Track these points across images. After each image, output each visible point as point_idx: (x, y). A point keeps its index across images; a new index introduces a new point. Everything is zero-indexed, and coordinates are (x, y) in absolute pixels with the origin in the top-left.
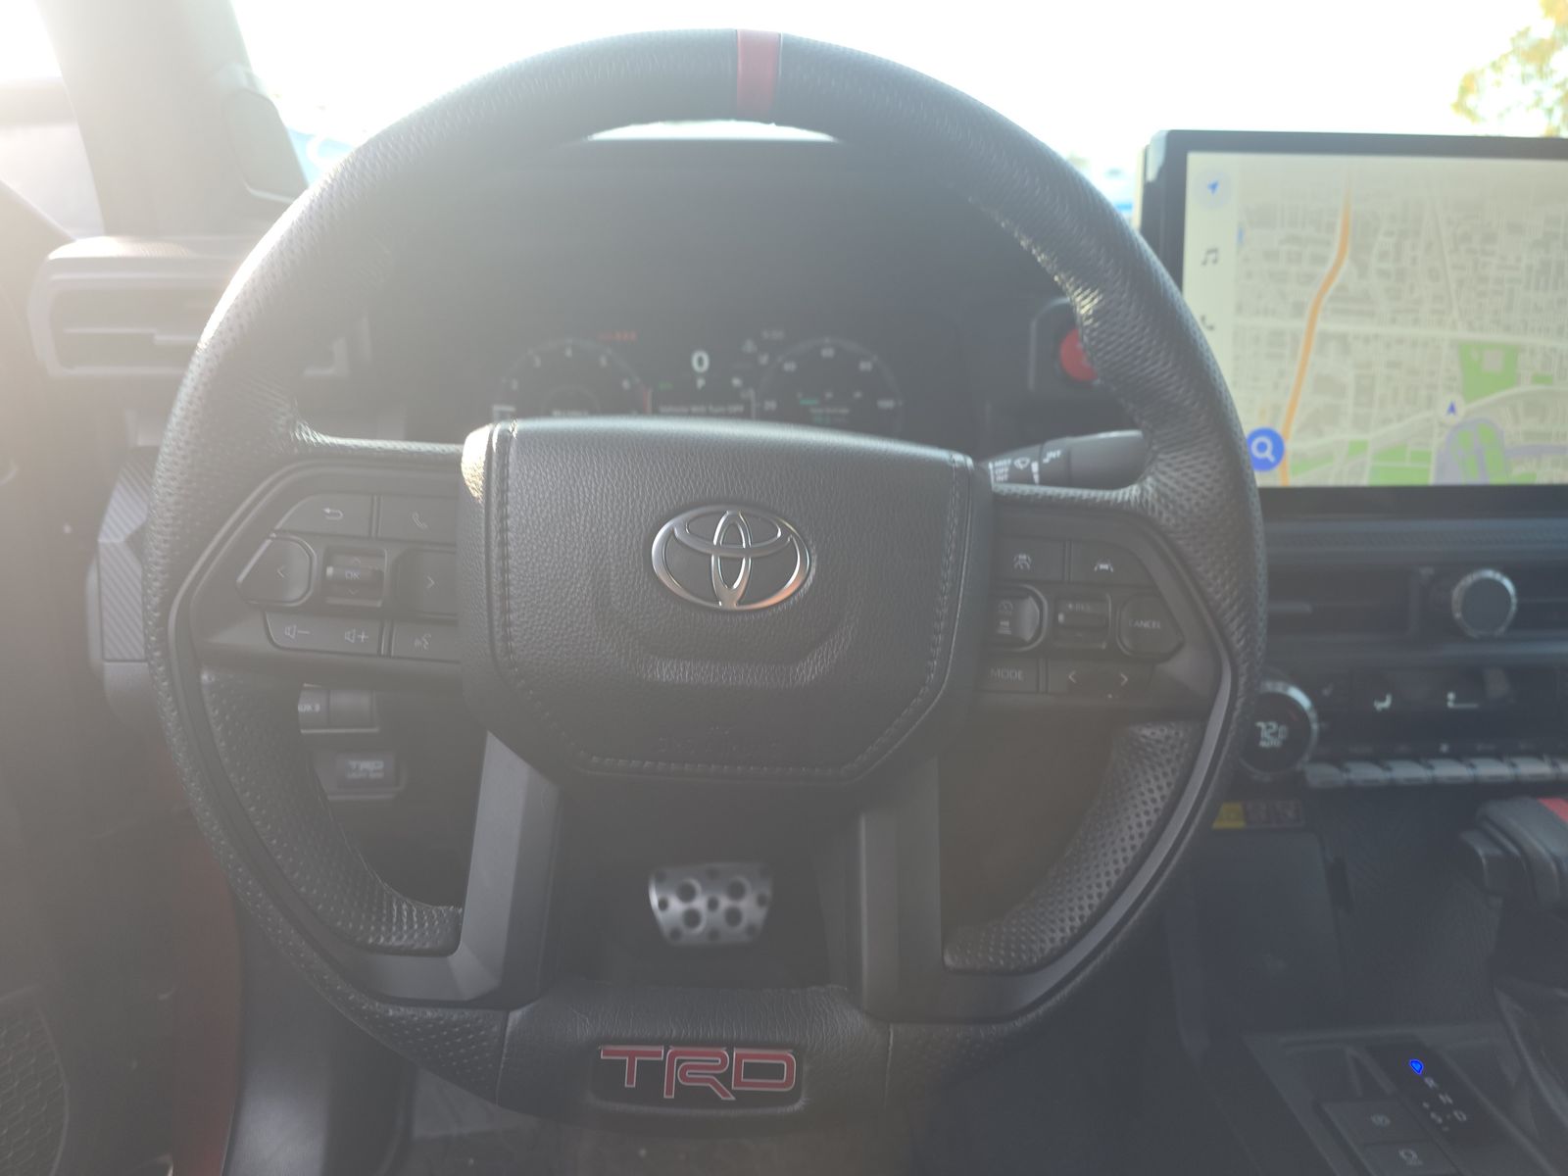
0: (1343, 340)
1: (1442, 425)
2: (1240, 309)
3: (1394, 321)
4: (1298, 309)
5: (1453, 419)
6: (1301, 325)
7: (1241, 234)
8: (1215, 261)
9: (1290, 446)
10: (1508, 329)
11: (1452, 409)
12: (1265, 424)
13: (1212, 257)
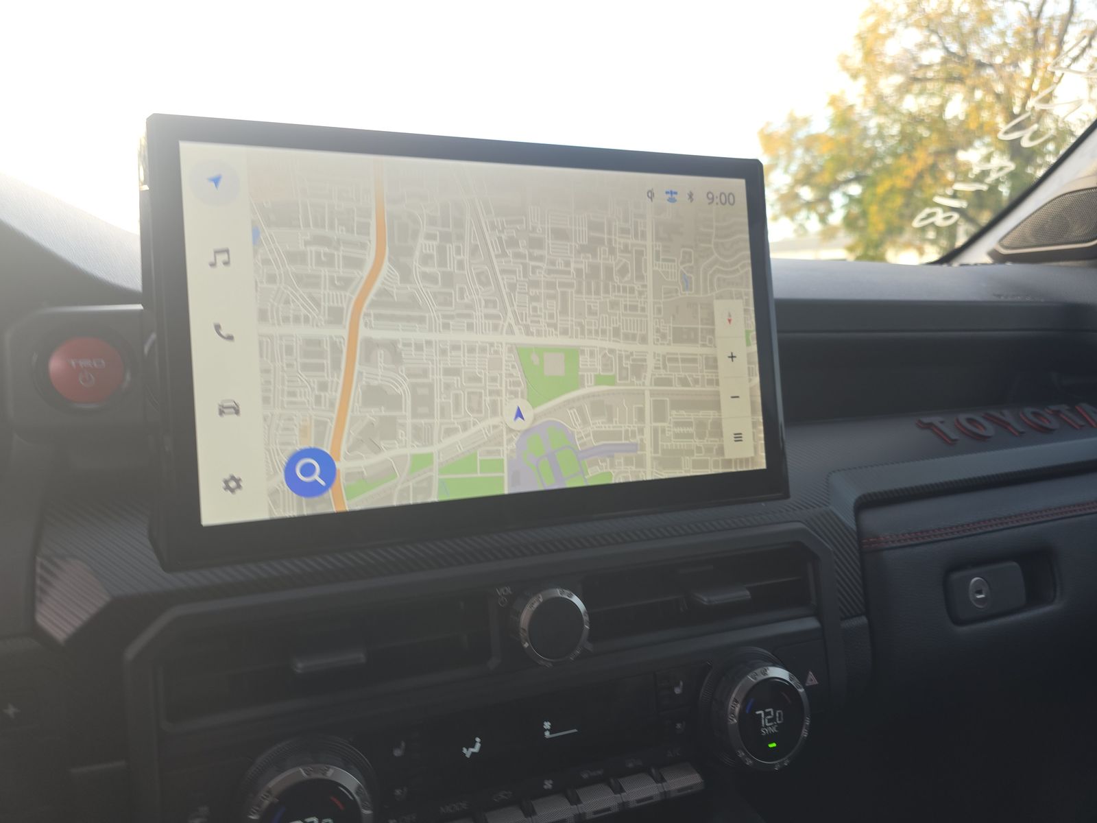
0: (391, 346)
1: (510, 430)
2: (263, 316)
3: (446, 326)
4: (335, 316)
5: (520, 425)
6: (342, 332)
7: (256, 233)
8: (226, 263)
9: (341, 466)
10: (565, 332)
11: (519, 414)
12: (311, 443)
13: (222, 258)
